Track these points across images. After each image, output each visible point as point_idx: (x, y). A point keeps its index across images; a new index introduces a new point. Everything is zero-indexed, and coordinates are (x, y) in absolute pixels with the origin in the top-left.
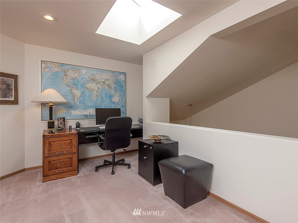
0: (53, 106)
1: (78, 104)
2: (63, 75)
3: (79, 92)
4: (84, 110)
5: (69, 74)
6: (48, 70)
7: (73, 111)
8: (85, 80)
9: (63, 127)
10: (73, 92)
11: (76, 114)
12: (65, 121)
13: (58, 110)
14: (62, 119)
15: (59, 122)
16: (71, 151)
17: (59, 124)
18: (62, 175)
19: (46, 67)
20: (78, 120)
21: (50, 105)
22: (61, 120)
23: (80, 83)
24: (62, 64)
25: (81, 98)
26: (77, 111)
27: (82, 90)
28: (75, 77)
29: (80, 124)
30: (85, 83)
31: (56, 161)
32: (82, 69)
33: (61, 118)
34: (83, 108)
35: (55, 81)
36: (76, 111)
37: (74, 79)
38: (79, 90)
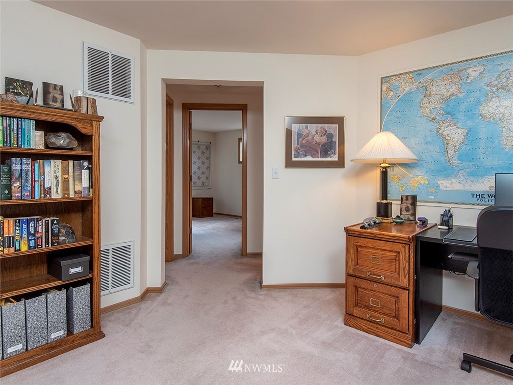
0: (388, 170)
1: (456, 162)
2: (422, 96)
3: (460, 131)
4: (472, 178)
5: (434, 90)
6: (392, 93)
7: (441, 182)
8: (478, 94)
9: (411, 218)
10: (445, 133)
11: (450, 189)
12: (418, 203)
13: (409, 179)
14: (410, 198)
15: (404, 206)
16: (395, 279)
17: (404, 209)
18: (377, 328)
19: (389, 90)
20: (450, 206)
21: (383, 168)
22: (408, 202)
23: (463, 107)
24: (419, 73)
25: (464, 147)
26: (454, 181)
27: (469, 123)
28: (450, 93)
29: (451, 216)
30: (479, 103)
31: (367, 292)
32: (468, 68)
33: (407, 196)
34: (472, 174)
35: (406, 113)
36: (450, 182)
37: (446, 100)
38: (458, 125)
